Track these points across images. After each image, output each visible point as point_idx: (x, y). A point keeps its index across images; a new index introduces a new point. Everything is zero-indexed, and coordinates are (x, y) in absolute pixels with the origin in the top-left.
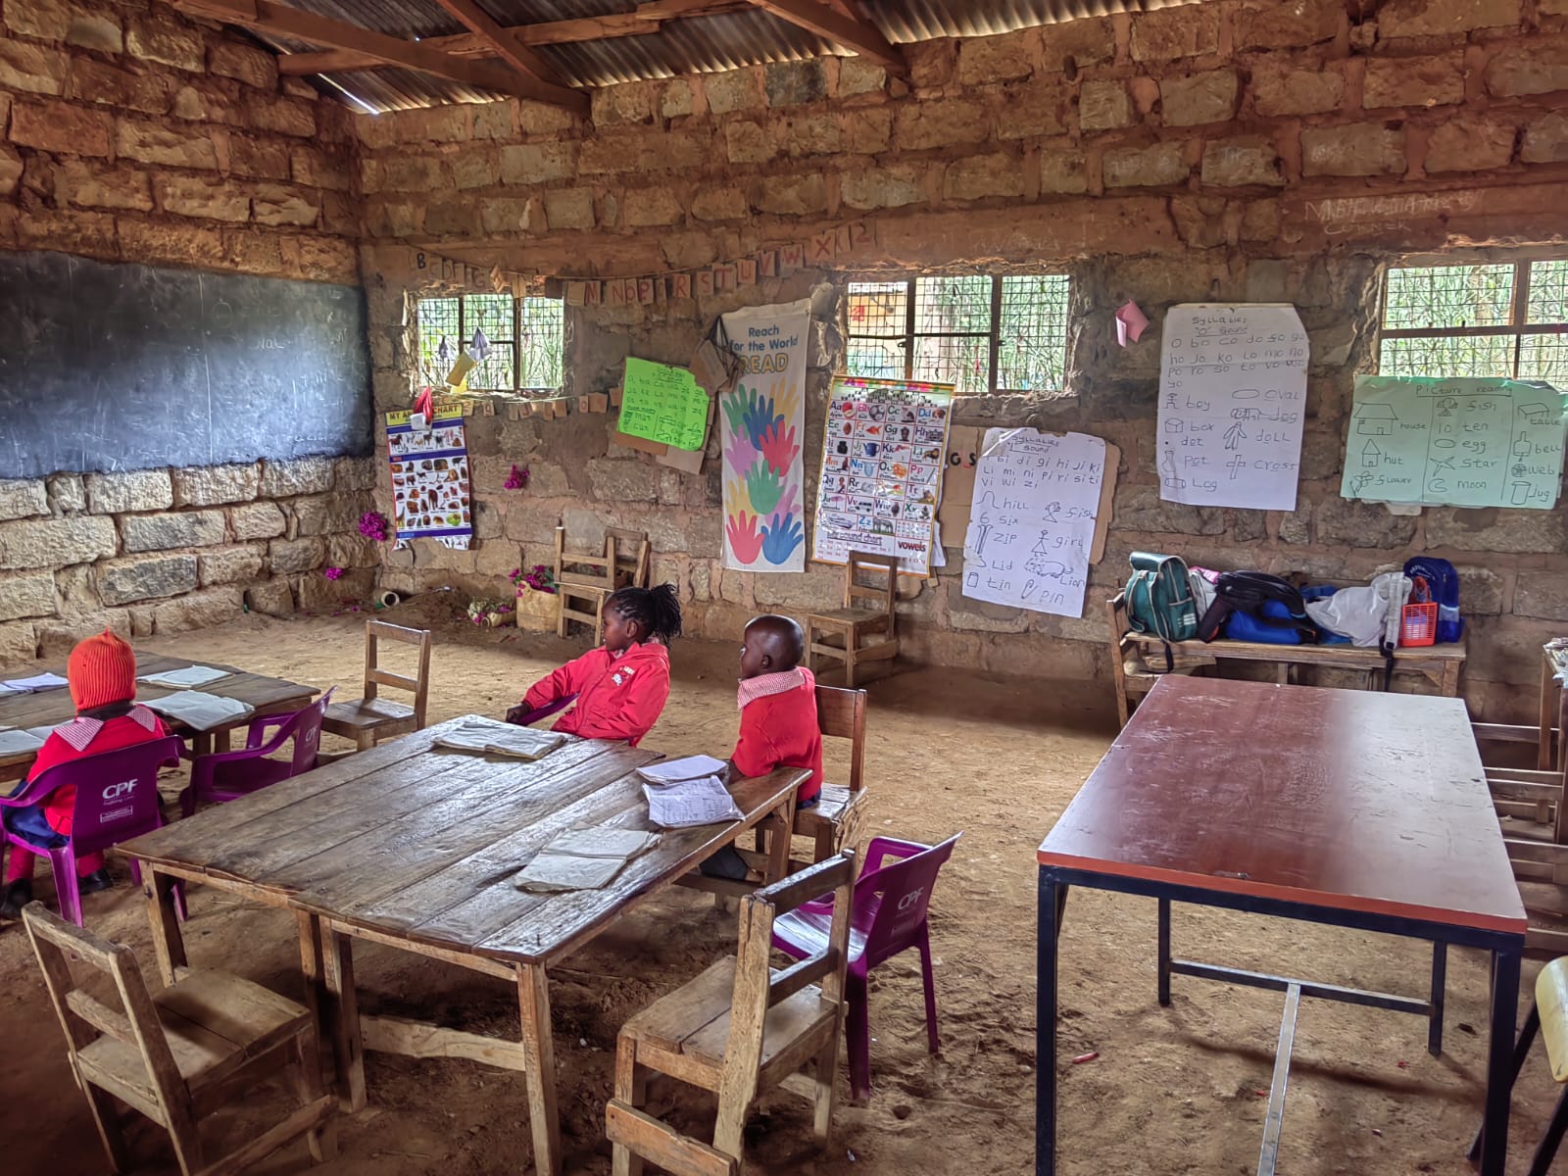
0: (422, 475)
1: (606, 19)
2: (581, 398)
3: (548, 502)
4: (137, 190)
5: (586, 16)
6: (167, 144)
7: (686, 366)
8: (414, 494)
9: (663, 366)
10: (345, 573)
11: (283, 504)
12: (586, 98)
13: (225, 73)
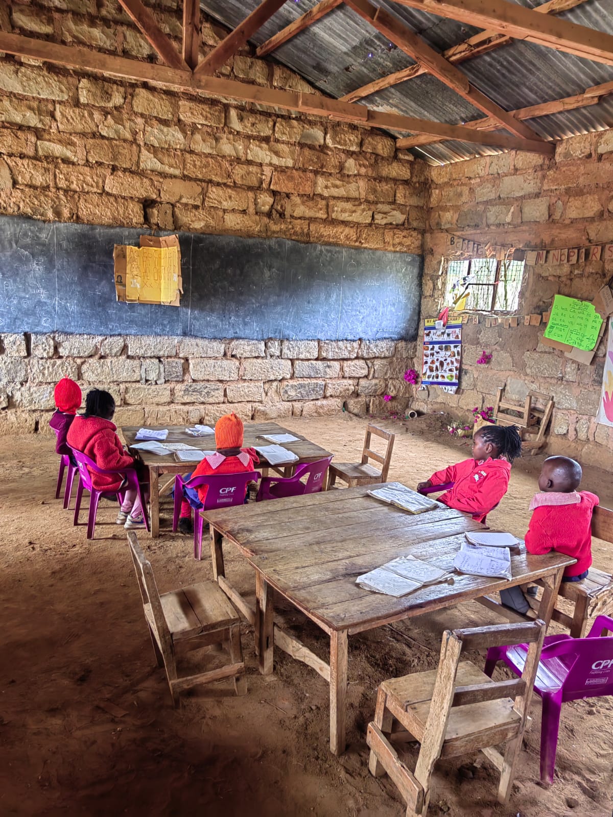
0: (438, 353)
1: (567, 100)
2: (526, 317)
3: (501, 373)
4: (321, 209)
5: (554, 99)
6: (337, 187)
7: (591, 300)
8: (433, 362)
9: (576, 300)
10: (393, 398)
11: (368, 362)
12: (554, 146)
13: (369, 150)
